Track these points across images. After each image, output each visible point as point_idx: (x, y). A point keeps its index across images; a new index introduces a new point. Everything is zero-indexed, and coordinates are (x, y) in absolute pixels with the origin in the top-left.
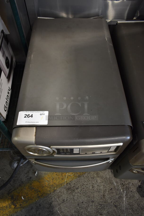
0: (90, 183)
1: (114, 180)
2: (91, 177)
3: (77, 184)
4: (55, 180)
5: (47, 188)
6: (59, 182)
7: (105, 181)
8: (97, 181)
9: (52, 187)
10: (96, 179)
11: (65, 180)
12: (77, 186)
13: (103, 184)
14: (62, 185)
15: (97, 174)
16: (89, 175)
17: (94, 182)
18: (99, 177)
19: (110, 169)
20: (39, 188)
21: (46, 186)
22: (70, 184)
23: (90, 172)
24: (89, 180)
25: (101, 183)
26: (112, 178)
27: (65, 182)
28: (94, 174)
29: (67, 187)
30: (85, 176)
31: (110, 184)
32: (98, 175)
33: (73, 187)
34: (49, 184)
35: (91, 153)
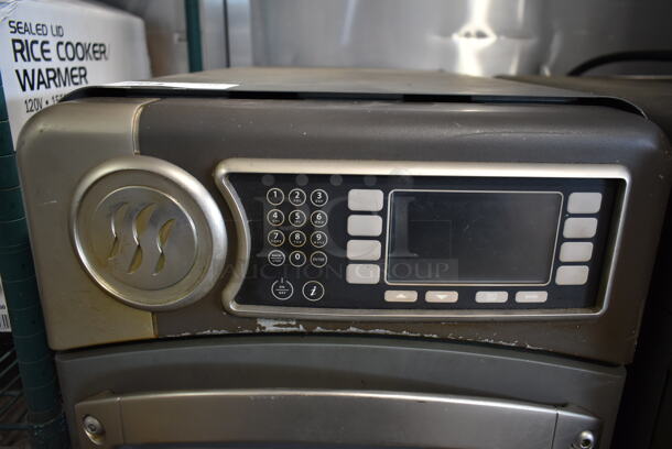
35: (453, 297)
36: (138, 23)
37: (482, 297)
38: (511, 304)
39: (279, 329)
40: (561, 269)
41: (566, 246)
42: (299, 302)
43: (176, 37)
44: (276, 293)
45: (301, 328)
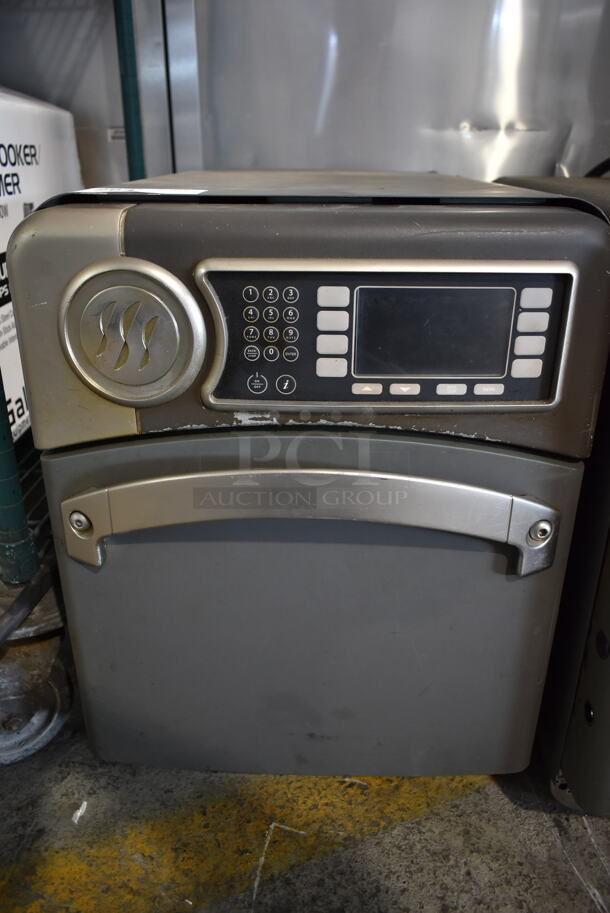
0: (422, 886)
1: (581, 871)
2: (428, 851)
3: (339, 885)
4: (192, 855)
5: (129, 897)
6: (216, 867)
7: (526, 876)
8: (468, 873)
9: (163, 894)
10: (466, 864)
11: (258, 859)
12: (334, 898)
13: (512, 892)
14: (232, 887)
15: (467, 832)
16: (417, 837)
17: (448, 880)
18: (478, 851)
19: (544, 811)
20: (75, 895)
21: (127, 887)
22: (288, 882)
23: (419, 823)
24: (414, 868)
25: (497, 890)
26: (566, 862)
27: (256, 868)
28: (447, 836)
29: (265, 900)
30: (387, 840)
31: (564, 898)
32: (474, 840)
33: (305, 904)
34: (152, 877)
35: (414, 389)
36: (66, 117)
37: (443, 390)
38: (470, 396)
39: (254, 422)
40: (516, 363)
41: (520, 340)
42: (273, 395)
43: (110, 133)
44: (252, 387)
45: (275, 421)
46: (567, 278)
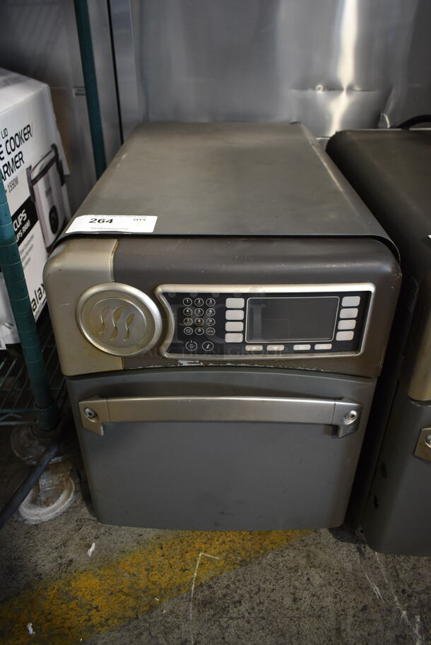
0: (283, 587)
1: (370, 577)
2: (287, 567)
3: (238, 587)
4: (156, 572)
5: (124, 597)
6: (171, 579)
7: (341, 580)
8: (308, 579)
9: (143, 595)
10: (307, 574)
11: (193, 574)
12: (236, 595)
13: (332, 590)
14: (180, 590)
15: (308, 556)
16: (281, 559)
17: (297, 584)
18: (314, 567)
19: (352, 542)
20: (94, 597)
21: (122, 591)
22: (210, 587)
23: (282, 551)
24: (279, 577)
25: (324, 588)
26: (362, 572)
27: (192, 579)
28: (297, 558)
29: (198, 597)
30: (264, 561)
31: (359, 592)
32: (312, 560)
33: (220, 599)
34: (135, 585)
35: (281, 348)
37: (297, 348)
38: (313, 351)
39: (190, 365)
40: (339, 333)
41: (341, 323)
42: (201, 352)
43: (74, 91)
44: (189, 348)
45: (202, 364)
46: (368, 293)
